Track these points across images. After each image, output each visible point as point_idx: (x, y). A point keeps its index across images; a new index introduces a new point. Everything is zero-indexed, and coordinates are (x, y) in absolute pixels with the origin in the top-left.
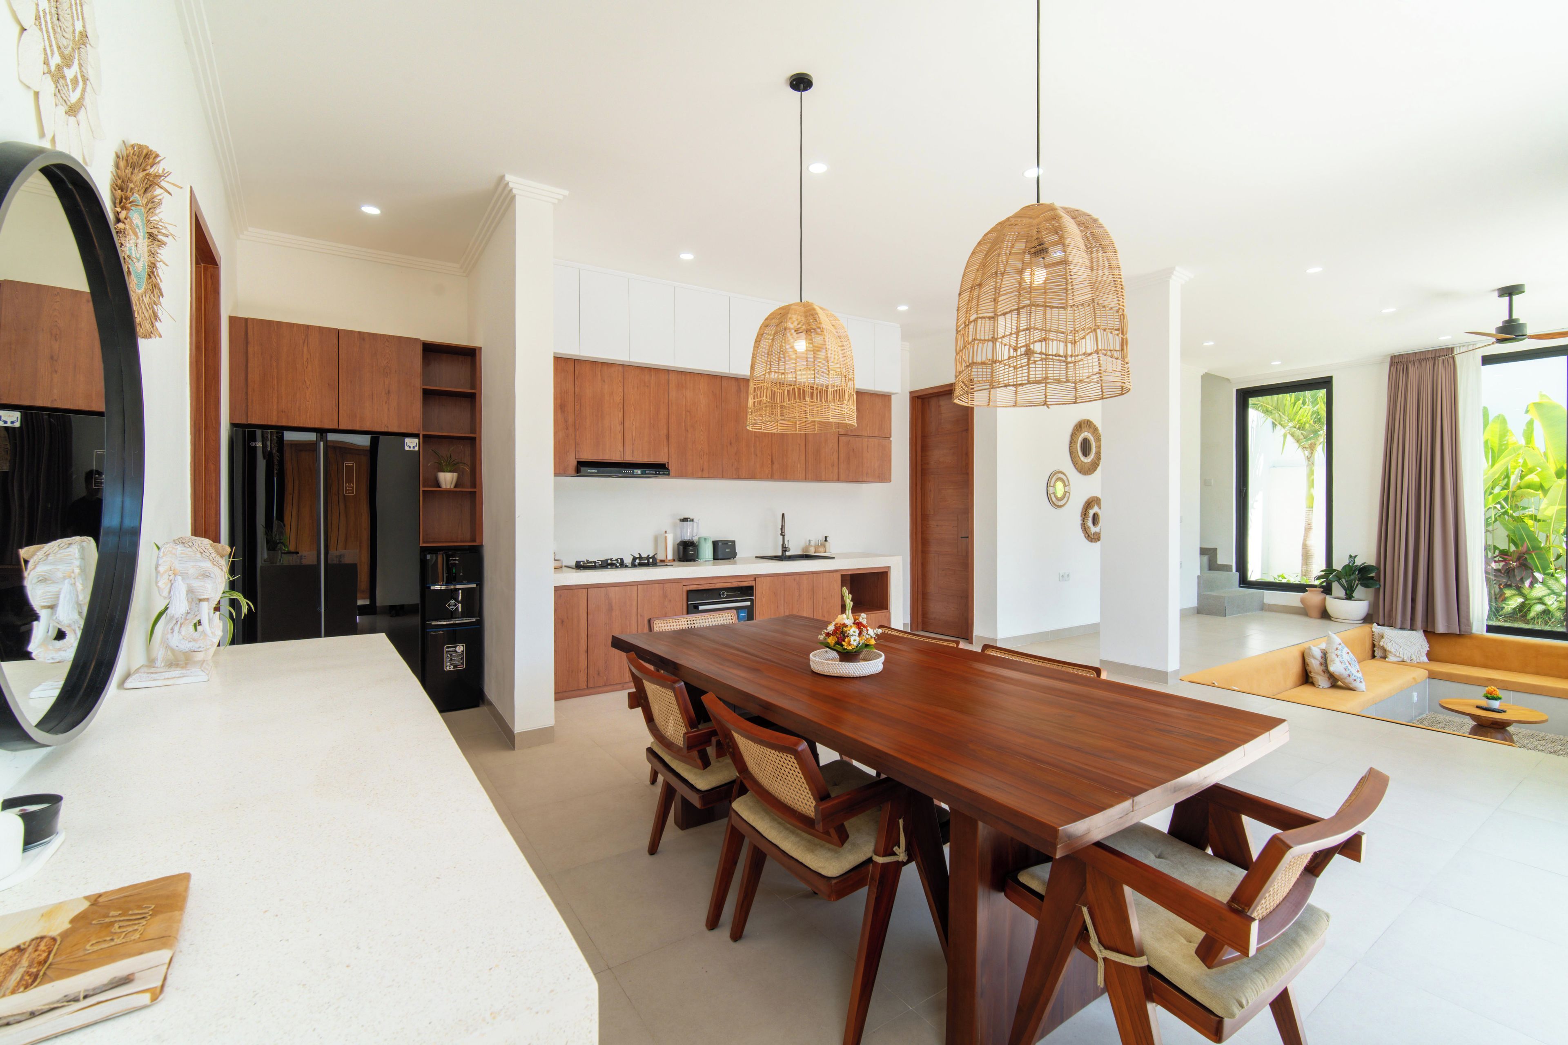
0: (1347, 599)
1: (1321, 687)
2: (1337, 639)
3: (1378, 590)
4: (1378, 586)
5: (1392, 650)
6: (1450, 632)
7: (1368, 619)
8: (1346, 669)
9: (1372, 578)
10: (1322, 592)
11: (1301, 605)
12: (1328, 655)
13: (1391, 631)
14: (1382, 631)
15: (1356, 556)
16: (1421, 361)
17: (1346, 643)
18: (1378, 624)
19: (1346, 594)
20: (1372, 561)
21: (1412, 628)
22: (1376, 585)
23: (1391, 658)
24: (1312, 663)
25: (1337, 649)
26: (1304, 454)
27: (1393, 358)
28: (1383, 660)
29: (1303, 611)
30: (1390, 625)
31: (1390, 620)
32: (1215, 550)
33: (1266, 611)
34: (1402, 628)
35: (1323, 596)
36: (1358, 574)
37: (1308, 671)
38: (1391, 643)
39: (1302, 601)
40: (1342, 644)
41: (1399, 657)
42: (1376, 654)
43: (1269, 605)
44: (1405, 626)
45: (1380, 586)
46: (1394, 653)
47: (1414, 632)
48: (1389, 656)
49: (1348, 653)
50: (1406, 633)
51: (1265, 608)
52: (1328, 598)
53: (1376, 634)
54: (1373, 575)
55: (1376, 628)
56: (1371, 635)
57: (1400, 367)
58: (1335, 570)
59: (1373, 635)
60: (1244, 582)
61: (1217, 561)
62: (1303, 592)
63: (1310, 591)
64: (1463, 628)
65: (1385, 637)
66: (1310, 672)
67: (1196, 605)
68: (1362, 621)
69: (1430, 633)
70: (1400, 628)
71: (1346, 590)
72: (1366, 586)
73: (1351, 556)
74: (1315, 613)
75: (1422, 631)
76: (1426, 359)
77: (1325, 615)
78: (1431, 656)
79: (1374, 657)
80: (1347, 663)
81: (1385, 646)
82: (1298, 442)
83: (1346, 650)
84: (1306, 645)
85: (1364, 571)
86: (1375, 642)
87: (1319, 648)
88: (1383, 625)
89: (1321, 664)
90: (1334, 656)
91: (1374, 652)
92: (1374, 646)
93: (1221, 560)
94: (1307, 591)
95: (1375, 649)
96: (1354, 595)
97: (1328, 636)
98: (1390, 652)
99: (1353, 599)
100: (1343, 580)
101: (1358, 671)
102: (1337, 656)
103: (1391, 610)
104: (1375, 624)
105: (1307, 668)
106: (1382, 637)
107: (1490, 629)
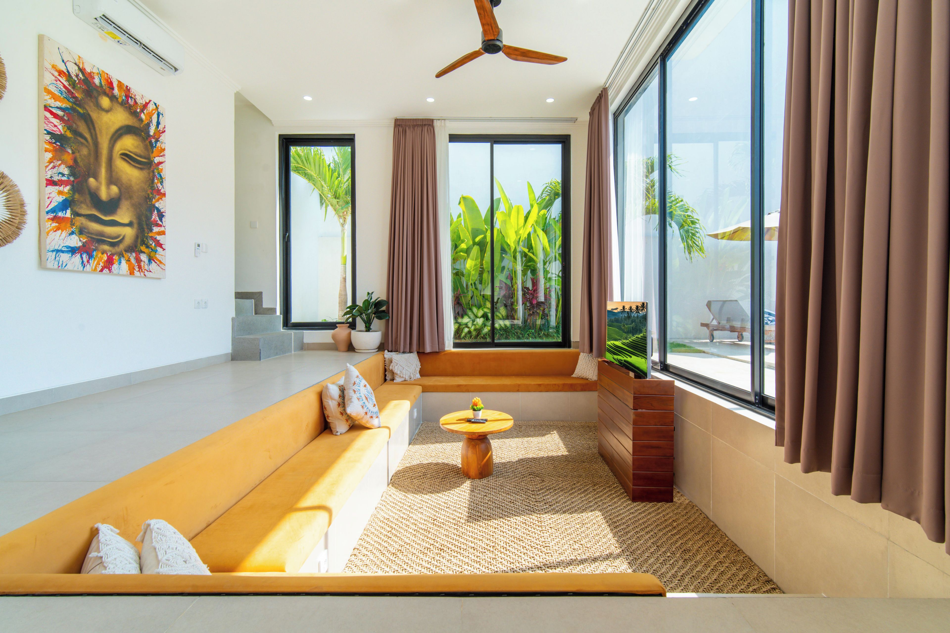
0: (367, 331)
1: (339, 434)
2: (355, 372)
3: (388, 321)
4: (388, 318)
5: (398, 372)
6: (434, 351)
7: (381, 348)
8: (363, 407)
9: (383, 311)
10: (349, 327)
11: (333, 341)
12: (346, 392)
13: (397, 356)
14: (391, 356)
15: (372, 293)
16: (414, 126)
17: (365, 375)
18: (389, 351)
19: (366, 327)
20: (384, 297)
21: (410, 352)
22: (386, 317)
23: (398, 380)
24: (329, 405)
25: (354, 383)
26: (340, 221)
27: (396, 120)
28: (392, 382)
29: (333, 347)
30: (396, 351)
31: (396, 346)
32: (261, 293)
33: (305, 350)
34: (404, 352)
35: (349, 330)
36: (374, 308)
37: (326, 415)
38: (397, 366)
39: (334, 337)
40: (360, 376)
41: (402, 377)
42: (387, 378)
43: (308, 344)
44: (406, 351)
45: (389, 317)
46: (399, 374)
47: (412, 354)
48: (396, 378)
49: (365, 386)
50: (407, 356)
51: (303, 347)
52: (353, 332)
53: (387, 360)
54: (384, 308)
55: (387, 355)
56: (384, 361)
57: (401, 129)
58: (358, 306)
59: (385, 361)
60: (287, 323)
61: (262, 305)
62: (334, 329)
63: (340, 327)
64: (440, 348)
65: (393, 362)
66: (328, 417)
67: (230, 351)
68: (377, 350)
69: (421, 354)
70: (403, 352)
71: (366, 324)
72: (380, 318)
73: (368, 293)
74: (343, 346)
75: (416, 352)
76: (417, 125)
77: (350, 348)
78: (423, 373)
79: (385, 380)
80: (364, 398)
81: (393, 369)
82: (335, 210)
83: (364, 382)
84: (324, 384)
85: (378, 304)
86: (386, 367)
87: (337, 385)
88: (391, 351)
89: (339, 405)
90: (351, 393)
91: (385, 375)
92: (385, 370)
93: (266, 304)
94: (337, 327)
95: (387, 373)
96: (371, 327)
97: (347, 371)
98: (397, 374)
99: (371, 330)
100: (364, 315)
101: (374, 405)
102: (355, 391)
103: (397, 338)
104: (386, 351)
105: (325, 412)
106: (391, 362)
107: (456, 345)
